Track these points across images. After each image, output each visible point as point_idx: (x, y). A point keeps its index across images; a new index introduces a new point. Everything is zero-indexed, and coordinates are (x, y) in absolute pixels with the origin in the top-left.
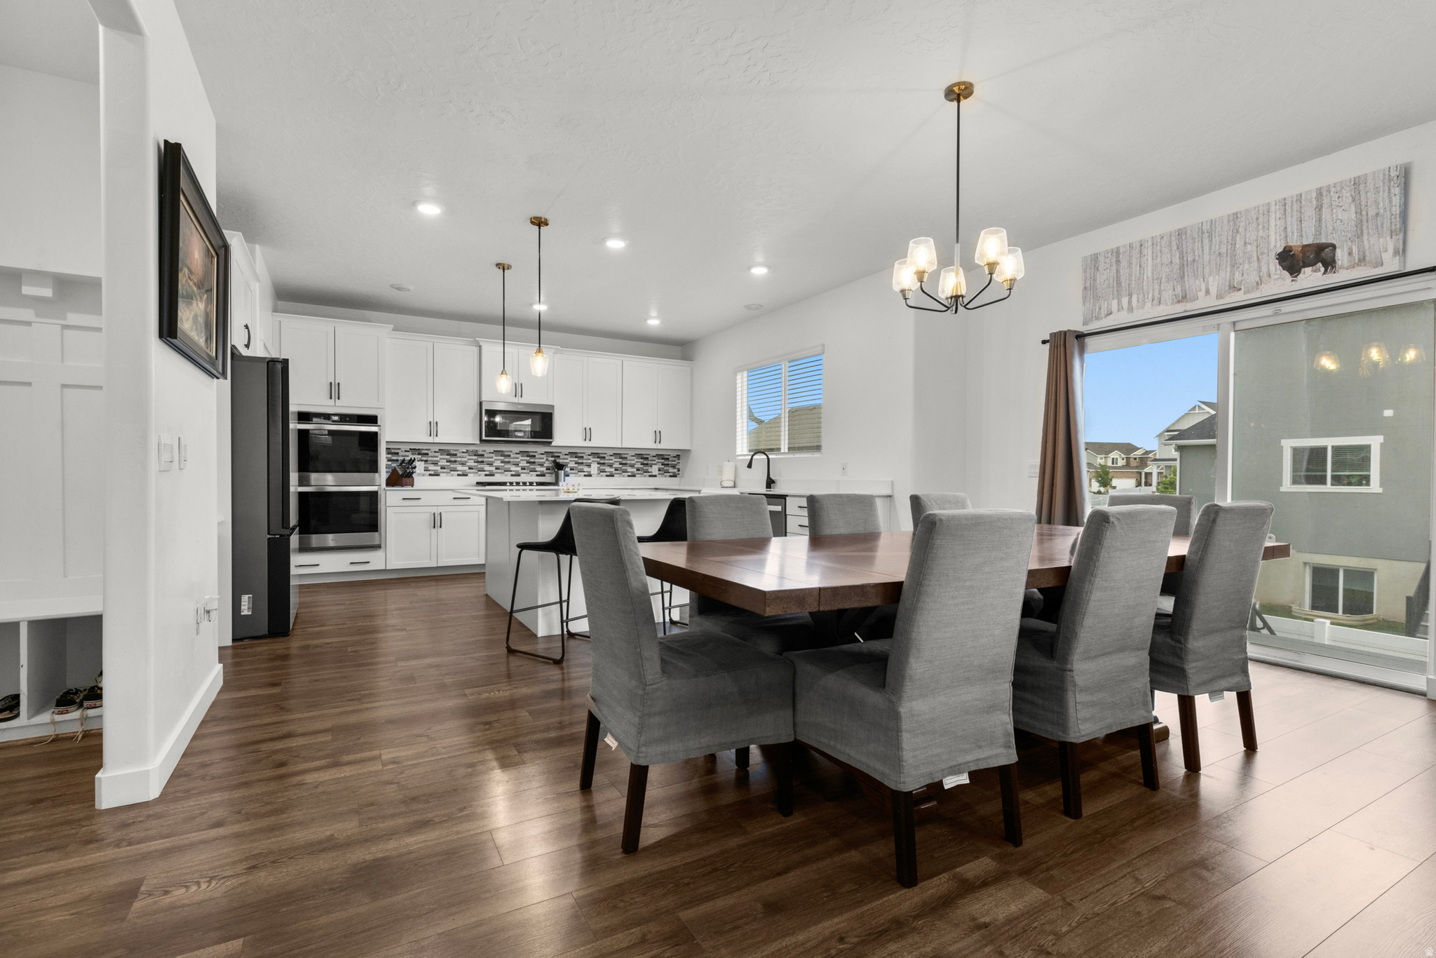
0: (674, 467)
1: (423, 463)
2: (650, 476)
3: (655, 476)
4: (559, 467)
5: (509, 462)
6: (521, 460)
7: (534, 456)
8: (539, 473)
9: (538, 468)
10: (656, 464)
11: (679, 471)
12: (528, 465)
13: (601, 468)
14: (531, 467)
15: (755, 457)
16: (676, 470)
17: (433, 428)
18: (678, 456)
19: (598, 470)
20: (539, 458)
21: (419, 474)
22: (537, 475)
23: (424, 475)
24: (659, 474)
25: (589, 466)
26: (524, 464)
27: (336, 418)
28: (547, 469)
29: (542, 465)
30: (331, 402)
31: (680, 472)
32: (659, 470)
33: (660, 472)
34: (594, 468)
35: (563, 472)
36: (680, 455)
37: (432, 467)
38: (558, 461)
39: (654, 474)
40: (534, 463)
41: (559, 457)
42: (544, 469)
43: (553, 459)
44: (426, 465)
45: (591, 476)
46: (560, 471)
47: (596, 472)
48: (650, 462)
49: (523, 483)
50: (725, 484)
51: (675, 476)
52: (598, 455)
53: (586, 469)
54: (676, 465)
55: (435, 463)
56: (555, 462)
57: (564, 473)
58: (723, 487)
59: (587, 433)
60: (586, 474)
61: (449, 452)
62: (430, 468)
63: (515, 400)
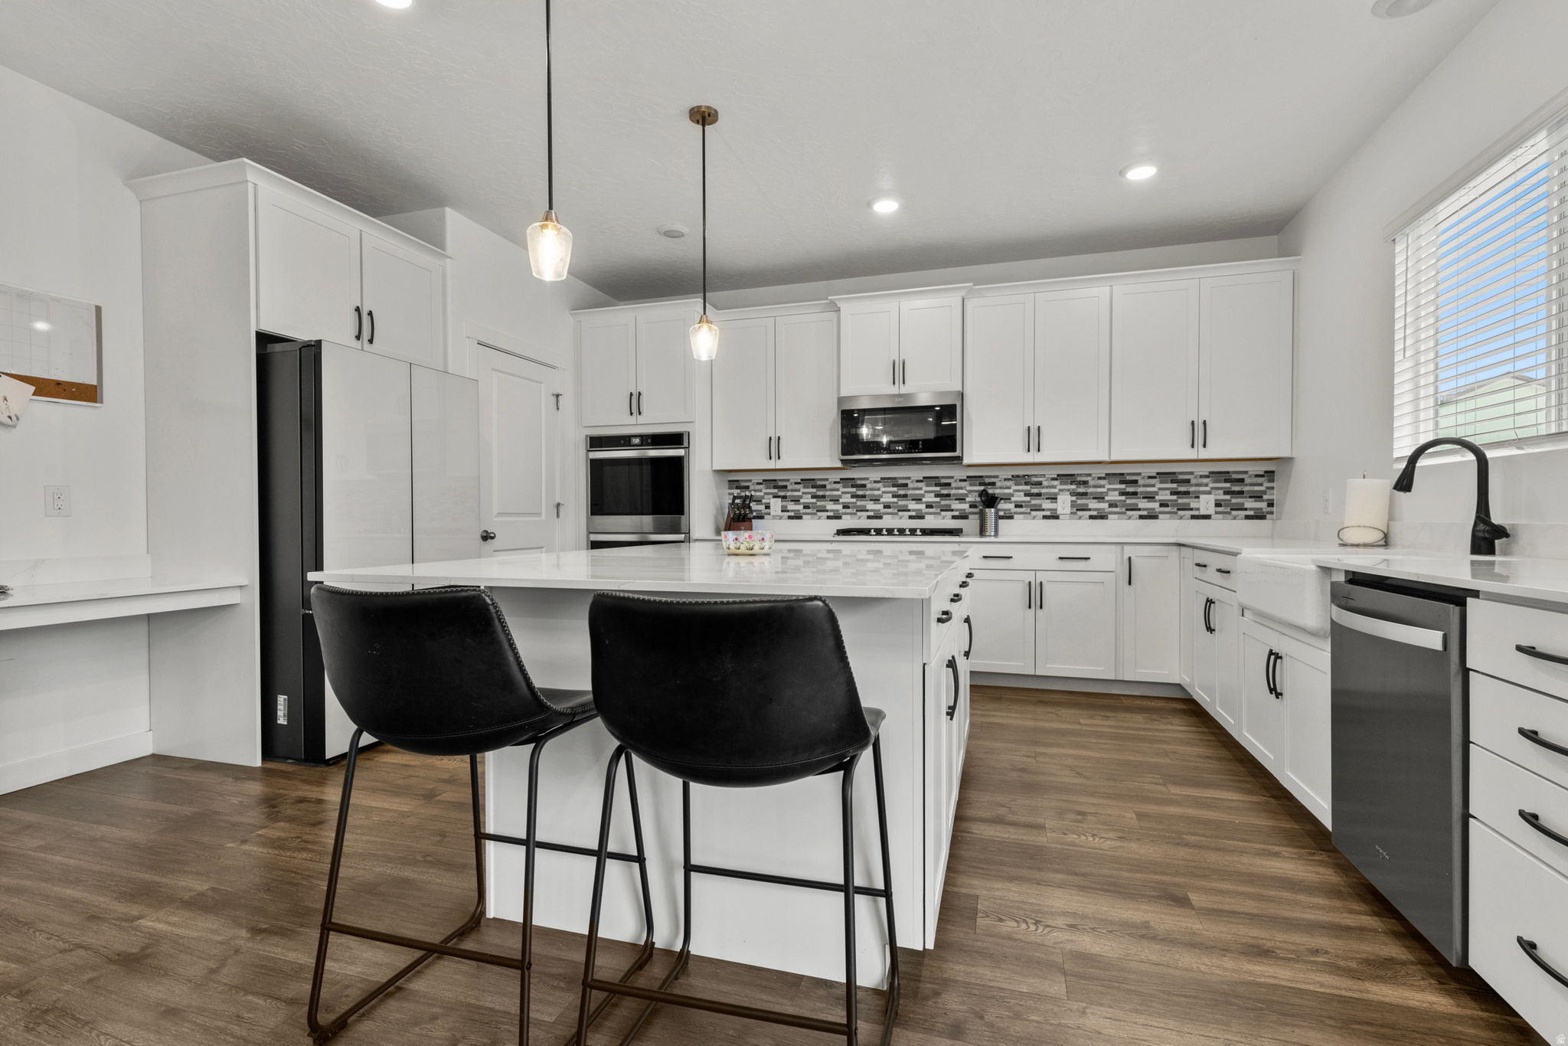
0: (1258, 497)
1: (780, 499)
2: (1193, 517)
3: (1208, 517)
4: (990, 501)
5: (905, 496)
6: (926, 492)
7: (949, 484)
8: (957, 513)
9: (956, 505)
10: (1209, 493)
11: (1271, 504)
12: (938, 499)
13: (1079, 502)
14: (943, 503)
15: (1422, 463)
16: (1263, 505)
17: (774, 446)
18: (1270, 475)
19: (1072, 506)
20: (956, 488)
21: (774, 517)
22: (954, 517)
23: (781, 518)
24: (1216, 513)
25: (1053, 498)
26: (930, 498)
27: (637, 441)
28: (971, 506)
29: (961, 499)
30: (632, 420)
31: (1274, 509)
32: (1218, 504)
33: (1220, 509)
34: (1064, 505)
35: (993, 510)
36: (1273, 470)
37: (791, 506)
38: (990, 491)
39: (1203, 512)
40: (948, 495)
41: (993, 484)
42: (966, 506)
43: (982, 488)
44: (784, 503)
45: (1057, 517)
46: (987, 510)
47: (1068, 510)
48: (1192, 489)
49: (910, 530)
50: (1350, 536)
51: (1260, 516)
52: (1072, 476)
53: (1047, 505)
54: (1265, 492)
55: (796, 501)
56: (982, 494)
57: (996, 513)
58: (1344, 545)
59: (1033, 438)
60: (1048, 513)
61: (813, 481)
62: (789, 508)
63: (894, 390)
